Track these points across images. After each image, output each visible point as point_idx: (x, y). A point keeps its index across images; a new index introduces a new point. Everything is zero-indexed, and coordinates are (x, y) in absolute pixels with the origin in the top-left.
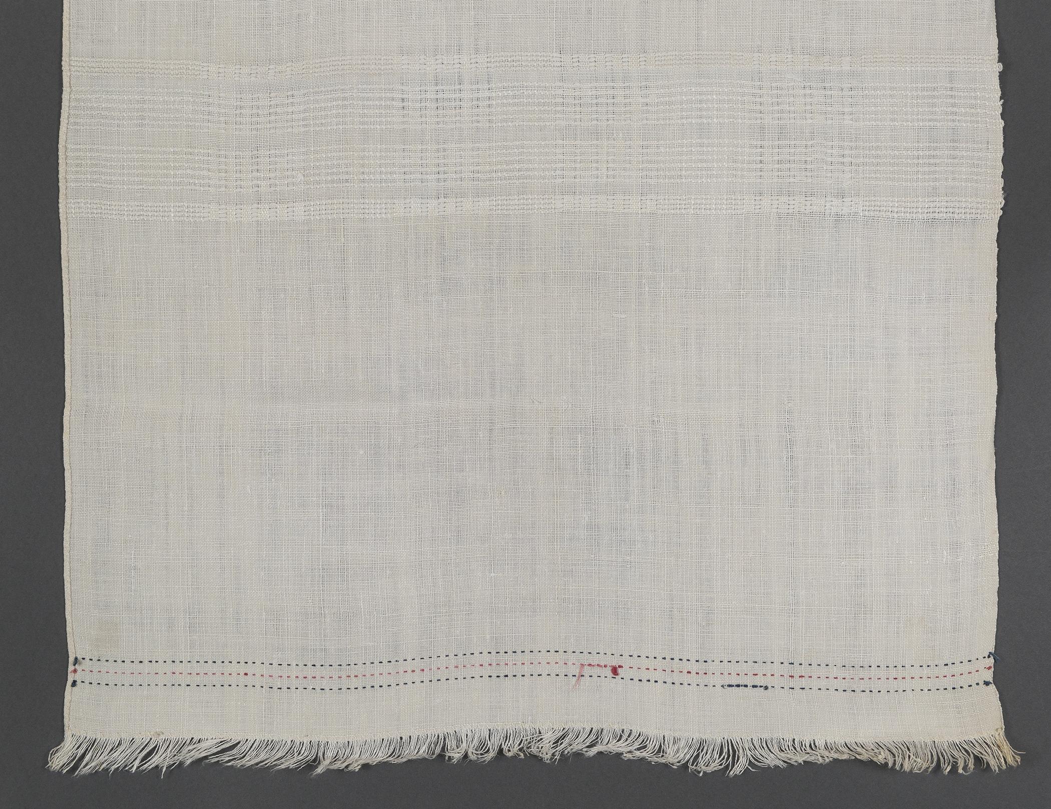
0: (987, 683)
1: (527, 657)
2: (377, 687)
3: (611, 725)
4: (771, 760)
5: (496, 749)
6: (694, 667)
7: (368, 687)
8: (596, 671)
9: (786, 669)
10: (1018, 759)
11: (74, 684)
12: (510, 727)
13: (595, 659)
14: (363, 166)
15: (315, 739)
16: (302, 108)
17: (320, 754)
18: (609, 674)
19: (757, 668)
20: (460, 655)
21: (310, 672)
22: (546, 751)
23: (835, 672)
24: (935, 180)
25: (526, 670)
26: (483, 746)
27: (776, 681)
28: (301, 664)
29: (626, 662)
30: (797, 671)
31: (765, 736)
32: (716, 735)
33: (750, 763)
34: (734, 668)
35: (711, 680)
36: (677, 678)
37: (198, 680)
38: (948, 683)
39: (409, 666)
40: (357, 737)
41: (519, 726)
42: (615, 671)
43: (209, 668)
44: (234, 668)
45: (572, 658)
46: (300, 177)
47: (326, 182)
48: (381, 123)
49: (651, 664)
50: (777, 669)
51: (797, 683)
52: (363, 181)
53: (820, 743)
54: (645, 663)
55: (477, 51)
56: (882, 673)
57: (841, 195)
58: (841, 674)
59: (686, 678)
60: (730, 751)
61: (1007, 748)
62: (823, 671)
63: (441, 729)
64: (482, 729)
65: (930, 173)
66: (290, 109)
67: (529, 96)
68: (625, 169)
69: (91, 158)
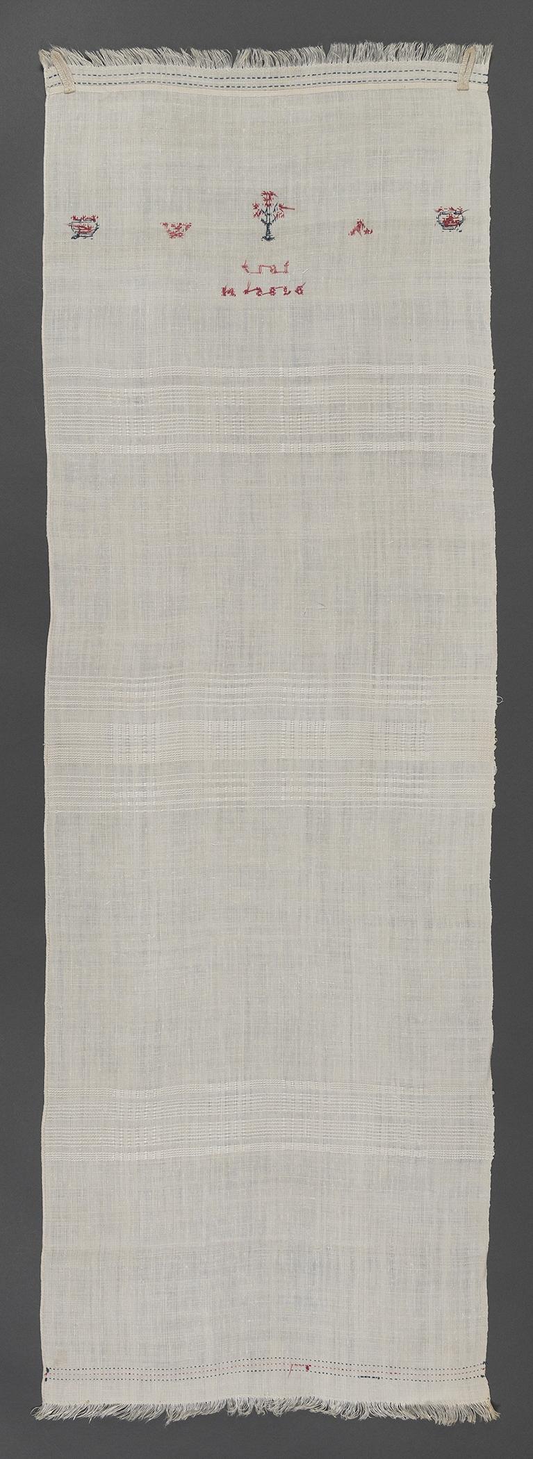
0: (482, 1376)
1: (266, 1361)
2: (194, 1378)
3: (305, 1395)
4: (380, 1414)
5: (252, 1407)
6: (345, 1367)
7: (190, 1378)
8: (299, 1367)
9: (389, 1369)
10: (498, 1416)
11: (46, 1379)
12: (258, 1397)
13: (298, 1362)
14: (189, 1132)
15: (164, 1403)
16: (160, 1108)
17: (167, 1410)
18: (305, 1369)
19: (374, 1369)
20: (234, 1361)
21: (161, 1372)
22: (276, 1411)
23: (411, 1371)
24: (463, 1142)
25: (265, 1368)
26: (245, 1406)
27: (383, 1375)
28: (157, 1369)
29: (313, 1363)
30: (394, 1371)
31: (378, 1401)
32: (355, 1401)
33: (370, 1415)
34: (363, 1368)
35: (353, 1374)
36: (336, 1372)
37: (106, 1377)
38: (464, 1376)
39: (209, 1368)
40: (184, 1402)
41: (263, 1397)
42: (307, 1368)
43: (112, 1371)
44: (124, 1371)
45: (287, 1361)
46: (159, 1140)
47: (172, 1141)
48: (198, 1113)
49: (325, 1365)
50: (384, 1369)
51: (394, 1376)
52: (190, 1140)
53: (403, 1405)
54: (321, 1364)
55: (245, 1080)
56: (434, 1372)
57: (418, 1148)
58: (414, 1372)
59: (341, 1373)
60: (360, 1409)
61: (491, 1409)
62: (405, 1371)
63: (225, 1397)
64: (245, 1397)
65: (460, 1139)
66: (155, 1109)
67: (270, 1099)
68: (315, 1132)
69: (57, 1133)
